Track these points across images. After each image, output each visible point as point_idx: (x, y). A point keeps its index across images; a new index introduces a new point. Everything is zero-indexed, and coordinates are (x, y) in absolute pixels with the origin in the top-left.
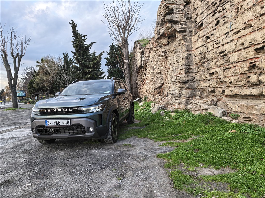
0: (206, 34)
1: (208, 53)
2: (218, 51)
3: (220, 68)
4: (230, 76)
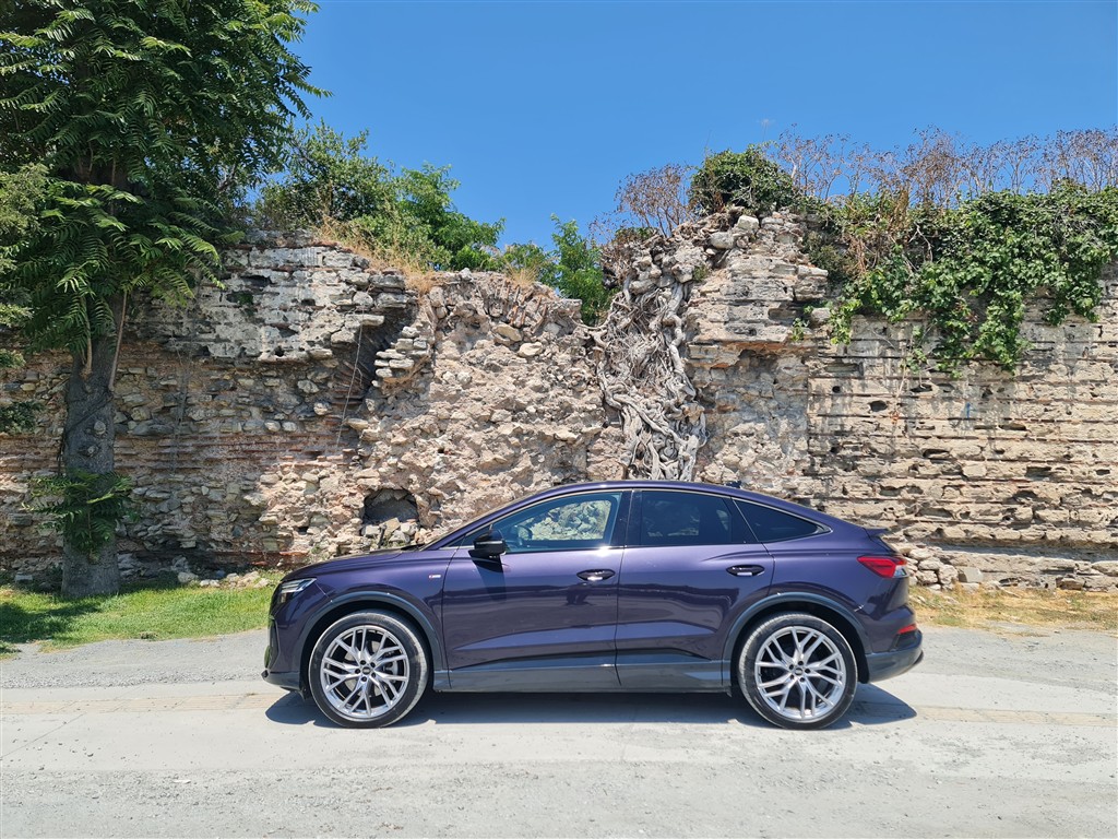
0: (875, 395)
1: (881, 439)
2: (927, 447)
3: (930, 482)
4: (963, 503)
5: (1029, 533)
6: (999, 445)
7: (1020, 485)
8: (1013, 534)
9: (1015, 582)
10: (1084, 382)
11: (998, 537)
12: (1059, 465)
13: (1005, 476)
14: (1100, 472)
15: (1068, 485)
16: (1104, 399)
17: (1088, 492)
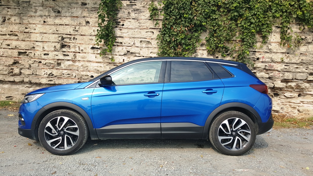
5: (17, 79)
6: (8, 42)
7: (15, 59)
8: (12, 79)
9: (12, 98)
10: (41, 16)
11: (6, 80)
12: (30, 51)
13: (9, 55)
14: (45, 54)
15: (32, 60)
16: (49, 23)
17: (40, 62)
